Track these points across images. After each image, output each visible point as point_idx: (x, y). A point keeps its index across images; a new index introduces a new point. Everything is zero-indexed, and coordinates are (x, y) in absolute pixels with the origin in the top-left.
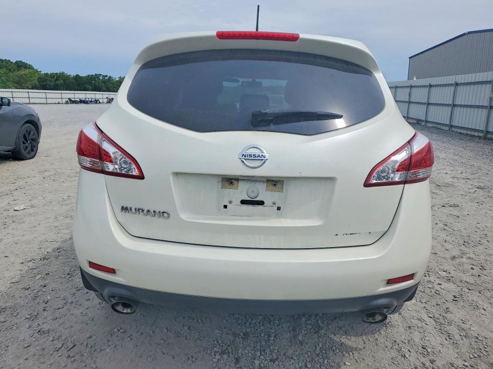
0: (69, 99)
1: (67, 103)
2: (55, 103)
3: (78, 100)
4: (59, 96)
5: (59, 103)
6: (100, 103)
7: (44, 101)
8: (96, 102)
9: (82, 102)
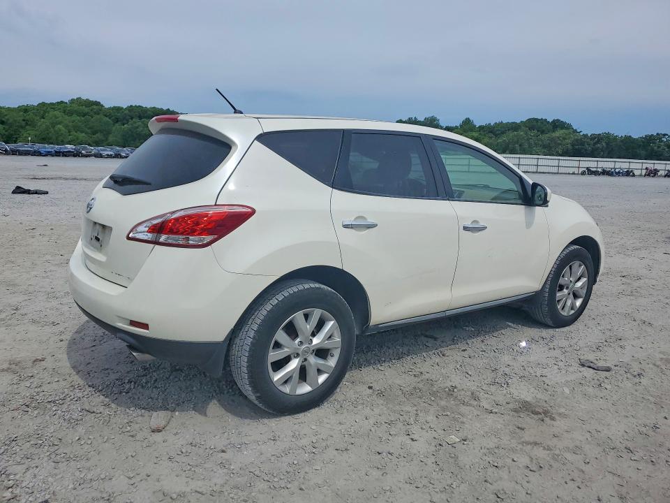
0: (587, 168)
1: (583, 173)
2: (569, 174)
3: (600, 170)
4: (576, 164)
5: (573, 174)
6: (634, 175)
7: (555, 170)
8: (629, 173)
9: (605, 173)
